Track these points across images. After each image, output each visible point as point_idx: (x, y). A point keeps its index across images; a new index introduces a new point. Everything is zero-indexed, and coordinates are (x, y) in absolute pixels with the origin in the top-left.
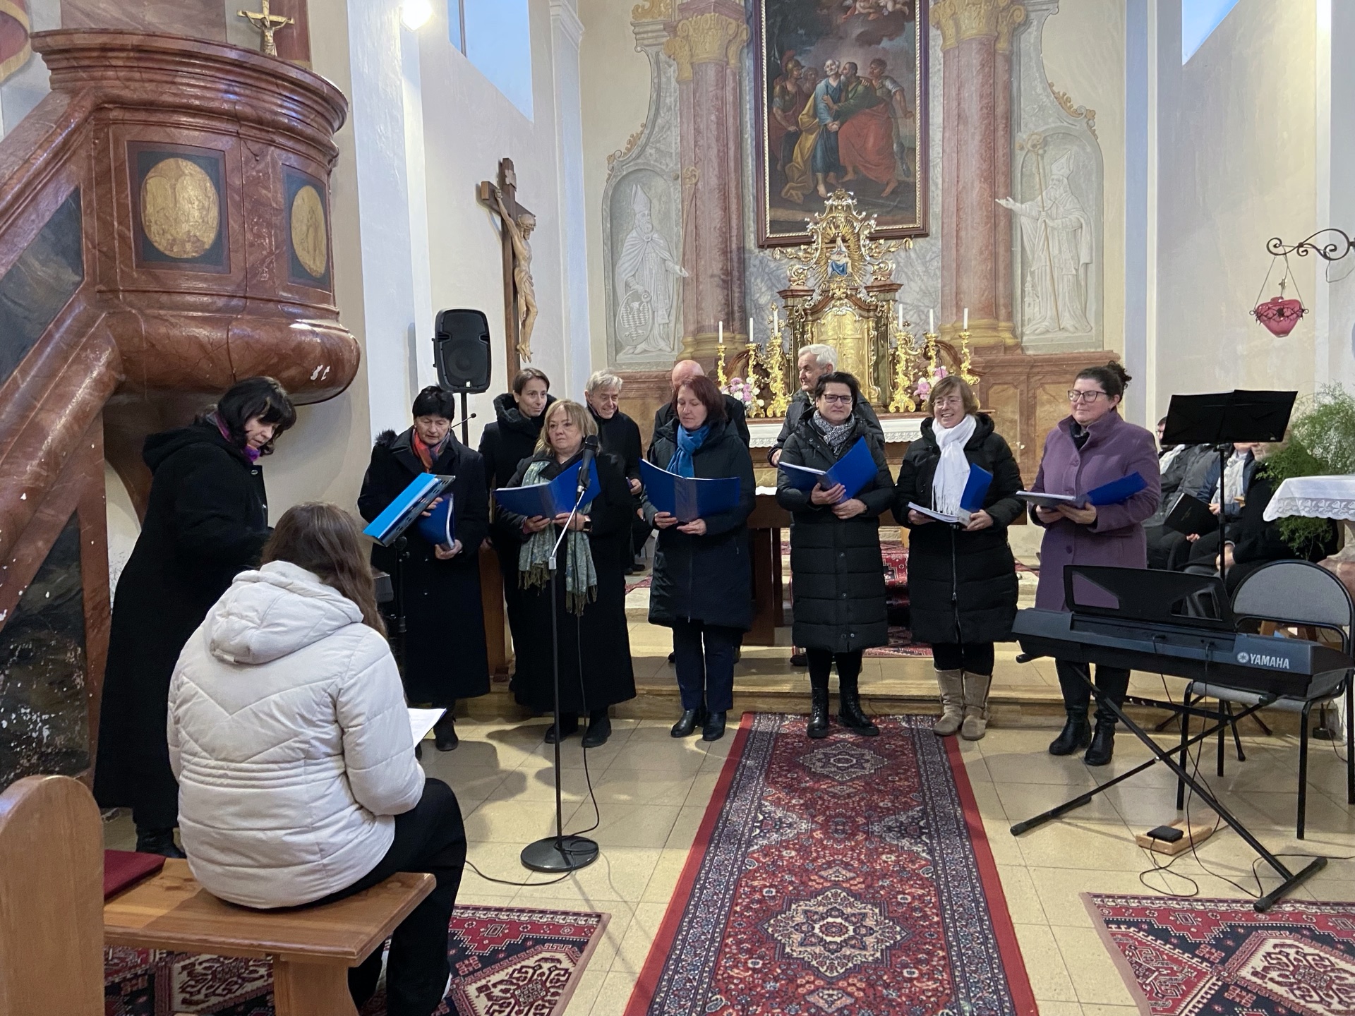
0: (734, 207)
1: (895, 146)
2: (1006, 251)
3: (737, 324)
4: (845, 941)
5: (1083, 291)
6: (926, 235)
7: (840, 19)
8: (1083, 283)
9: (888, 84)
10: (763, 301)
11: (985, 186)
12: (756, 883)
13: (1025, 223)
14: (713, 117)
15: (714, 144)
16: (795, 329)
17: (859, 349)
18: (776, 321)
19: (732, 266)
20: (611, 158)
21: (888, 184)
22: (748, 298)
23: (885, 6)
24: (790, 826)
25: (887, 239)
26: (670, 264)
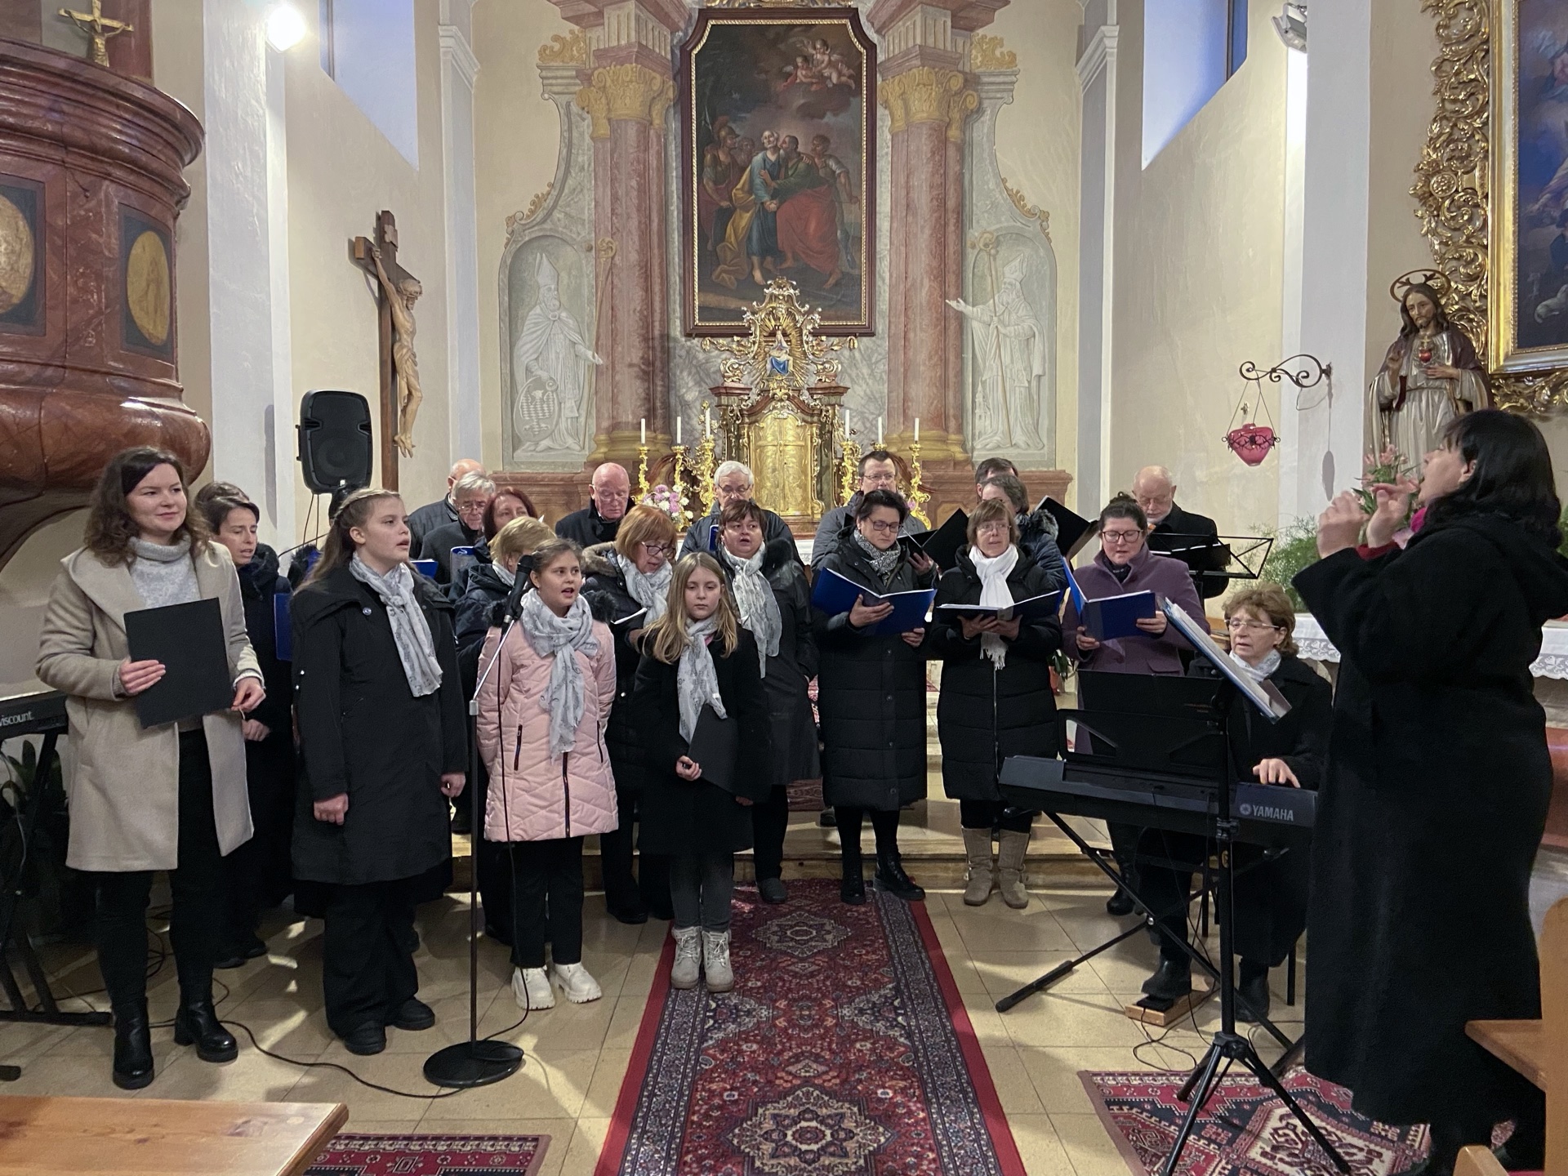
0: (657, 288)
1: (839, 232)
2: (956, 358)
3: (659, 423)
4: (823, 1148)
5: (1036, 404)
6: (872, 334)
7: (780, 86)
8: (1035, 397)
9: (832, 164)
10: (689, 397)
11: (935, 285)
12: (714, 1086)
13: (976, 328)
14: (634, 183)
15: (634, 215)
16: (729, 431)
17: (801, 459)
18: (709, 422)
19: (654, 355)
20: (511, 220)
21: (830, 275)
22: (672, 392)
23: (830, 78)
24: (749, 1013)
25: (828, 335)
26: (581, 348)
